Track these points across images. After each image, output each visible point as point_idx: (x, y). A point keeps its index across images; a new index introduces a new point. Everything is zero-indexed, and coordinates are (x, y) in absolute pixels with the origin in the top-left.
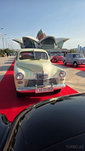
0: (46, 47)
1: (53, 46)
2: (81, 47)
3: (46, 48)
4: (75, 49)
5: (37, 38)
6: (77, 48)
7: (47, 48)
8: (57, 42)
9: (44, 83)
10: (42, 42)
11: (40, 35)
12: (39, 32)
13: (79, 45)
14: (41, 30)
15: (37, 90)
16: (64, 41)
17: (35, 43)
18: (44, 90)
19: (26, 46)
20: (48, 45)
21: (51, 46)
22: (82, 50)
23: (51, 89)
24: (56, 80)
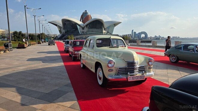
0: (93, 31)
1: (101, 31)
2: (135, 33)
3: (92, 33)
4: (128, 35)
5: (80, 21)
6: (131, 34)
7: (94, 33)
8: (106, 26)
9: (135, 71)
10: (87, 26)
11: (85, 17)
12: (83, 13)
13: (133, 30)
14: (86, 11)
15: (130, 78)
16: (115, 24)
17: (78, 27)
18: (137, 78)
19: (66, 30)
20: (95, 30)
21: (99, 30)
22: (137, 36)
23: (143, 77)
24: (144, 68)
